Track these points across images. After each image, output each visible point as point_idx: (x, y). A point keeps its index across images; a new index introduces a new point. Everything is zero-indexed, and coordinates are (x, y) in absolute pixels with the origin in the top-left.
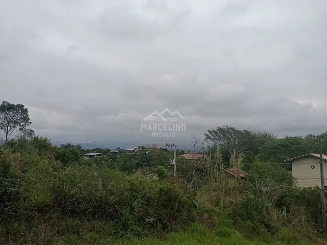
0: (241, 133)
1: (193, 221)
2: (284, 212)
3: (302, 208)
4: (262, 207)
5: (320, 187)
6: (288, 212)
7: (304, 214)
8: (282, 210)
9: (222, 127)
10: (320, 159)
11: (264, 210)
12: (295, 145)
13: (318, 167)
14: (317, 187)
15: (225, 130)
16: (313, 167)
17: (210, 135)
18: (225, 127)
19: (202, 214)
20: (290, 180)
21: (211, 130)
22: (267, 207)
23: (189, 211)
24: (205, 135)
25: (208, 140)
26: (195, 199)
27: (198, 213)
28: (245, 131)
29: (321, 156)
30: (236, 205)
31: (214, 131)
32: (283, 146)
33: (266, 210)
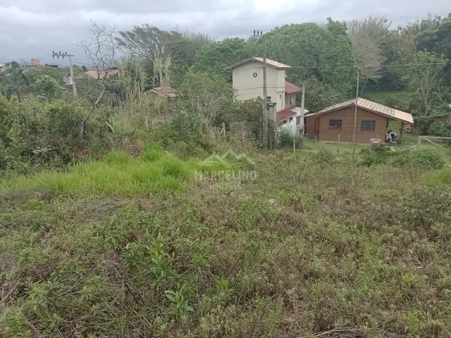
0: (168, 35)
1: (109, 149)
2: (224, 129)
3: (243, 123)
4: (198, 125)
5: (262, 98)
6: (227, 130)
7: (244, 130)
8: (221, 127)
9: (141, 27)
10: (264, 63)
11: (200, 128)
12: (236, 48)
13: (260, 73)
14: (259, 98)
15: (146, 31)
16: (255, 75)
17: (124, 40)
18: (145, 27)
19: (121, 139)
20: (230, 93)
21: (123, 31)
22: (204, 124)
23: (101, 137)
24: (116, 39)
25: (122, 47)
26: (108, 121)
27: (114, 139)
28: (173, 32)
29: (265, 60)
30: (166, 125)
31: (128, 33)
32: (223, 51)
33: (203, 128)
